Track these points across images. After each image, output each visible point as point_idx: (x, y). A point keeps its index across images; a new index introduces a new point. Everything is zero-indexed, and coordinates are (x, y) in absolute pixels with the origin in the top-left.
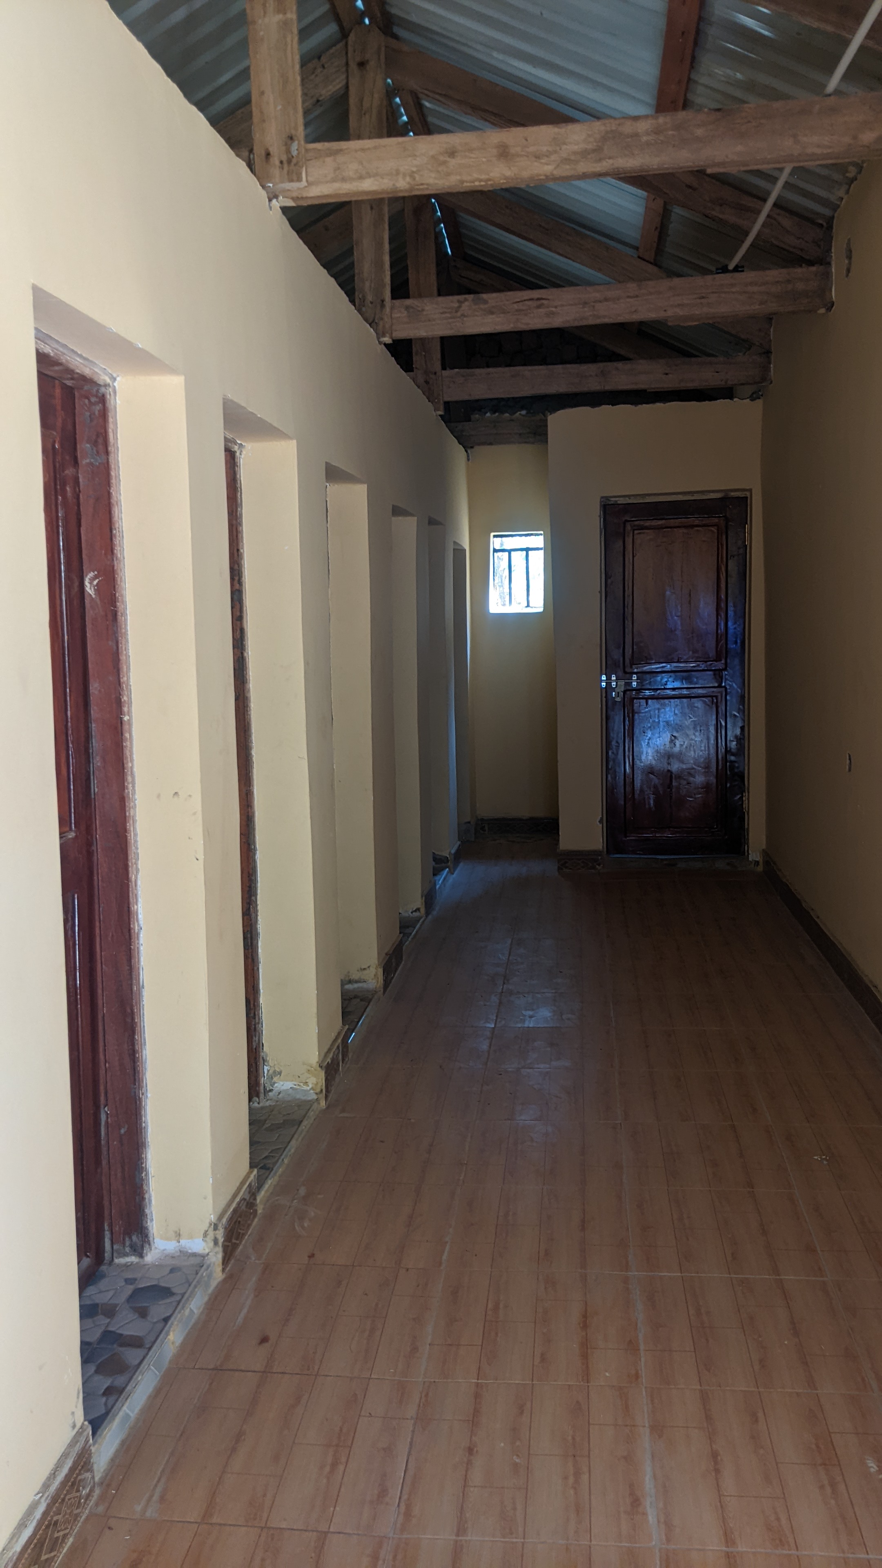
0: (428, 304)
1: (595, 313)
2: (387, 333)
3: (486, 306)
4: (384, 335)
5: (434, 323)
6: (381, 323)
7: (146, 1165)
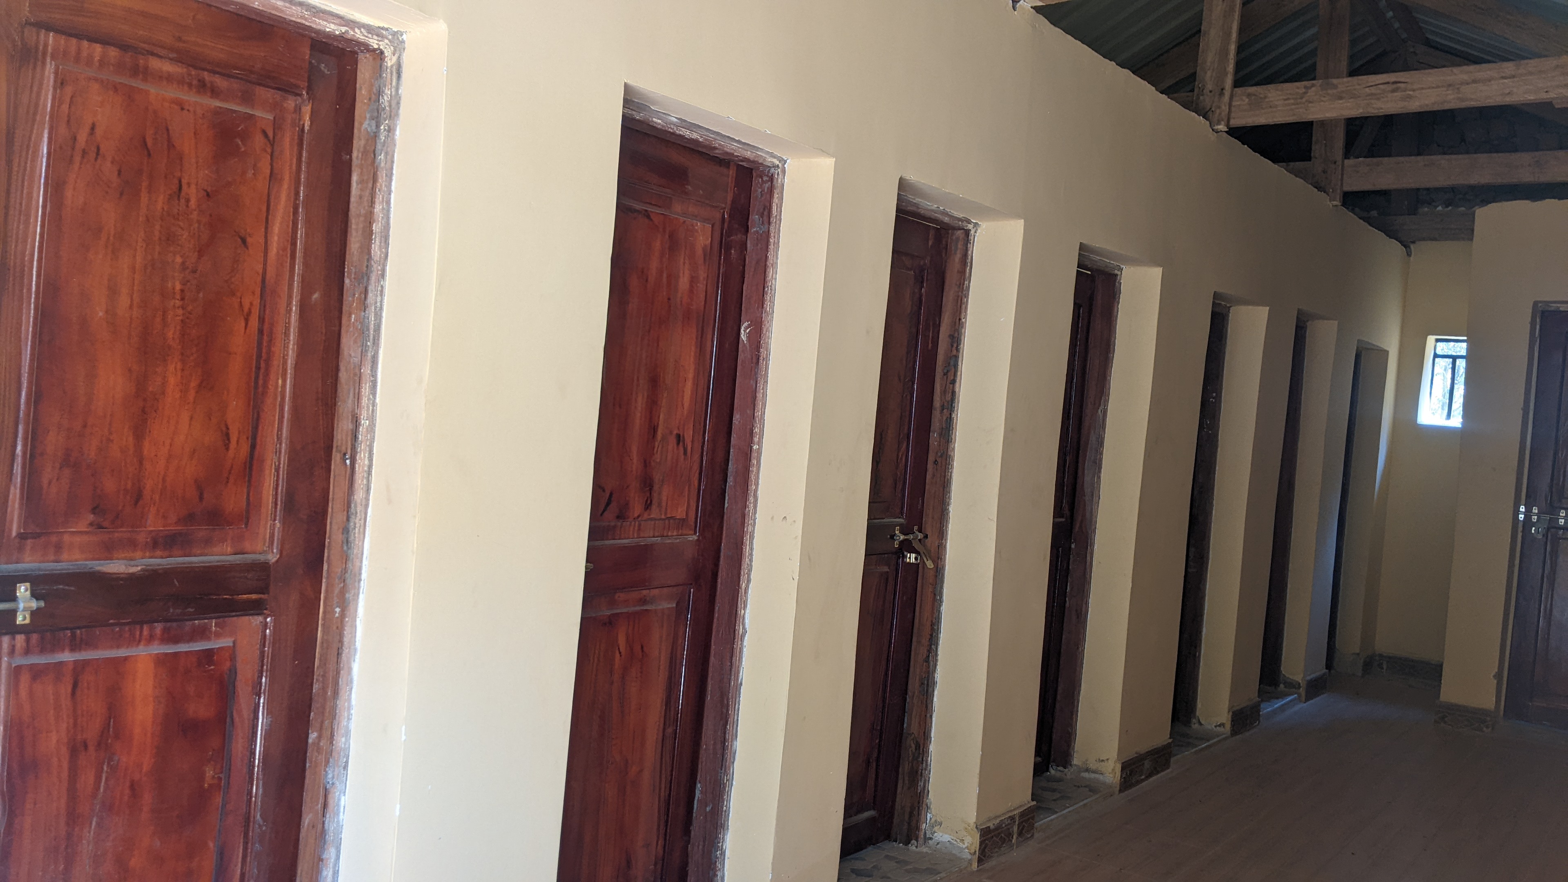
0: (1271, 91)
1: (1460, 96)
2: (1223, 120)
3: (1335, 91)
4: (1219, 123)
5: (1275, 109)
6: (1218, 111)
7: (722, 845)
